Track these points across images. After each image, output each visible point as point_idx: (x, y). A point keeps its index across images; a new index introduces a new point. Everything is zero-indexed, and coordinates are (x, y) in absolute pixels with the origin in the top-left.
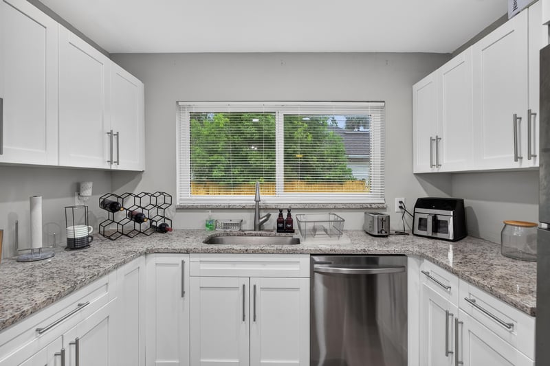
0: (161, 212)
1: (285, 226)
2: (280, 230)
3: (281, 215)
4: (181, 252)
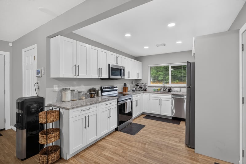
0: (145, 87)
1: (170, 91)
2: (169, 91)
3: (169, 88)
4: (149, 93)
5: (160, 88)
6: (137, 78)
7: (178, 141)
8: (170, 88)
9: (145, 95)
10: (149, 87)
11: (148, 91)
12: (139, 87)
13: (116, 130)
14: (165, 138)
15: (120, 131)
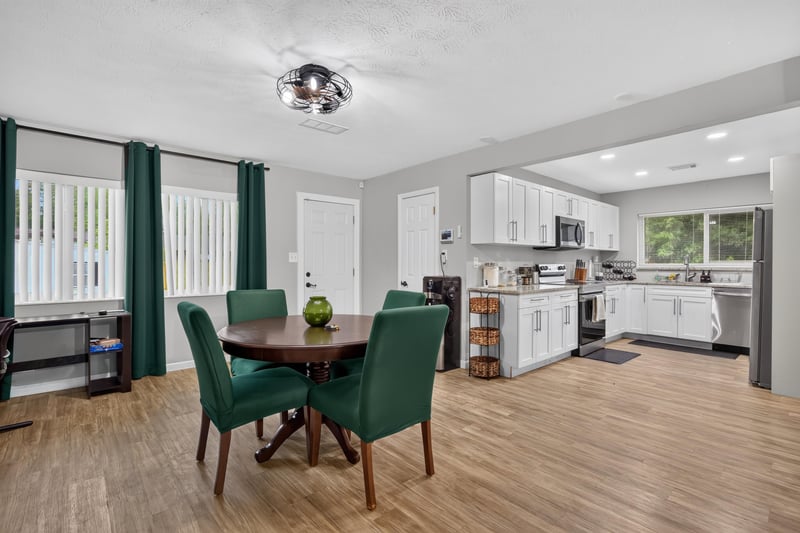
0: (629, 271)
1: (706, 279)
2: (702, 281)
3: (704, 273)
4: (643, 284)
6: (606, 248)
9: (633, 289)
10: (639, 270)
12: (612, 270)
13: (575, 353)
15: (584, 356)
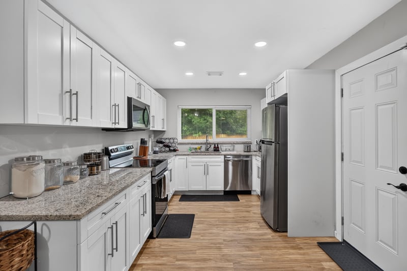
0: (174, 145)
1: (216, 149)
4: (186, 155)
5: (199, 146)
6: (161, 129)
7: (259, 227)
8: (216, 146)
9: (179, 159)
10: (179, 144)
11: (181, 152)
12: (163, 145)
13: (151, 237)
14: (238, 228)
15: (157, 237)
